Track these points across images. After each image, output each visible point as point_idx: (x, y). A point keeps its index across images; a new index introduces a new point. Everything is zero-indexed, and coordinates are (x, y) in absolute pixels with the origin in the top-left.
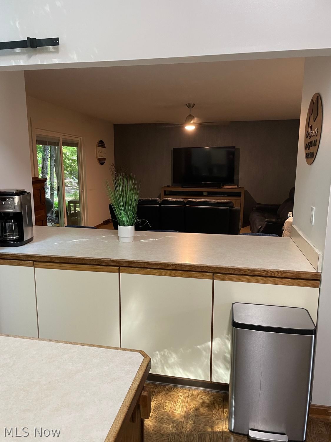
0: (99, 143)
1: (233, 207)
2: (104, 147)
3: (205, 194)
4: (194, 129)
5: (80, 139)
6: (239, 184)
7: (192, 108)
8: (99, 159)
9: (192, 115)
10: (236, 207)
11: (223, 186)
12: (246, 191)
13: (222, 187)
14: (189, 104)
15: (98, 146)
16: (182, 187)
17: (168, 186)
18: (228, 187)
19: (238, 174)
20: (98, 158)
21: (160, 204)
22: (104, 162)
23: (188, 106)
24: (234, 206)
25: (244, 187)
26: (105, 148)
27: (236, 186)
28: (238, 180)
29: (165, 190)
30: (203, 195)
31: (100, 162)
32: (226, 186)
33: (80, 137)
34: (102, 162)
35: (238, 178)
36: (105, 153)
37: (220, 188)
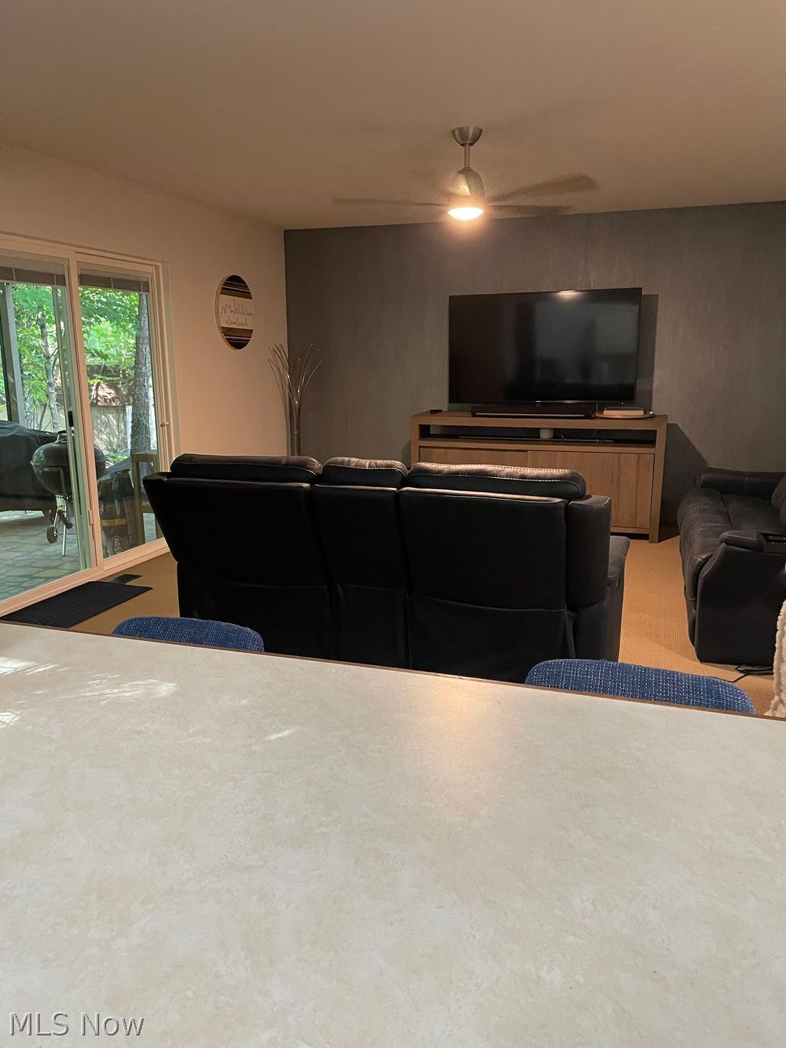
0: (225, 284)
1: (582, 496)
2: (247, 295)
3: (545, 435)
4: (480, 217)
5: (157, 267)
6: (654, 406)
7: (471, 144)
8: (226, 332)
9: (471, 170)
10: (594, 498)
11: (601, 410)
12: (672, 429)
13: (597, 415)
14: (461, 130)
15: (221, 293)
16: (474, 415)
17: (434, 412)
18: (616, 416)
19: (652, 374)
20: (222, 328)
21: (314, 480)
22: (248, 341)
23: (460, 140)
24: (587, 493)
25: (666, 416)
26: (251, 298)
27: (640, 413)
28: (650, 393)
29: (426, 421)
30: (539, 437)
31: (228, 339)
32: (607, 413)
33: (156, 264)
34: (237, 339)
35: (652, 387)
36: (250, 314)
37: (588, 417)
